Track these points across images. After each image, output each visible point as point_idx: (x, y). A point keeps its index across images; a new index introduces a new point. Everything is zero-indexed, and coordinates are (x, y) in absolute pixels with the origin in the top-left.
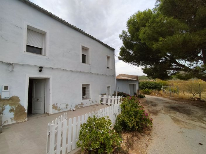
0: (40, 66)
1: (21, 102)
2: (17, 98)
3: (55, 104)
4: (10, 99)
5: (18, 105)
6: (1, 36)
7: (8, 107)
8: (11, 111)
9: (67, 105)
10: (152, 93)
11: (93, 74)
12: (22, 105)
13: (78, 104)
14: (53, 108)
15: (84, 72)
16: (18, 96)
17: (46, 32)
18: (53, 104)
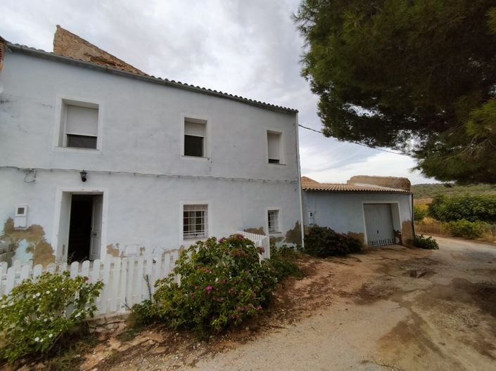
0: (81, 170)
1: (46, 237)
2: (40, 228)
3: (114, 245)
4: (28, 230)
5: (42, 241)
6: (19, 126)
7: (24, 244)
8: (29, 250)
9: (142, 249)
10: (484, 234)
11: (217, 179)
12: (48, 241)
13: (170, 250)
14: (109, 252)
15: (189, 177)
16: (42, 225)
17: (98, 105)
18: (109, 244)
